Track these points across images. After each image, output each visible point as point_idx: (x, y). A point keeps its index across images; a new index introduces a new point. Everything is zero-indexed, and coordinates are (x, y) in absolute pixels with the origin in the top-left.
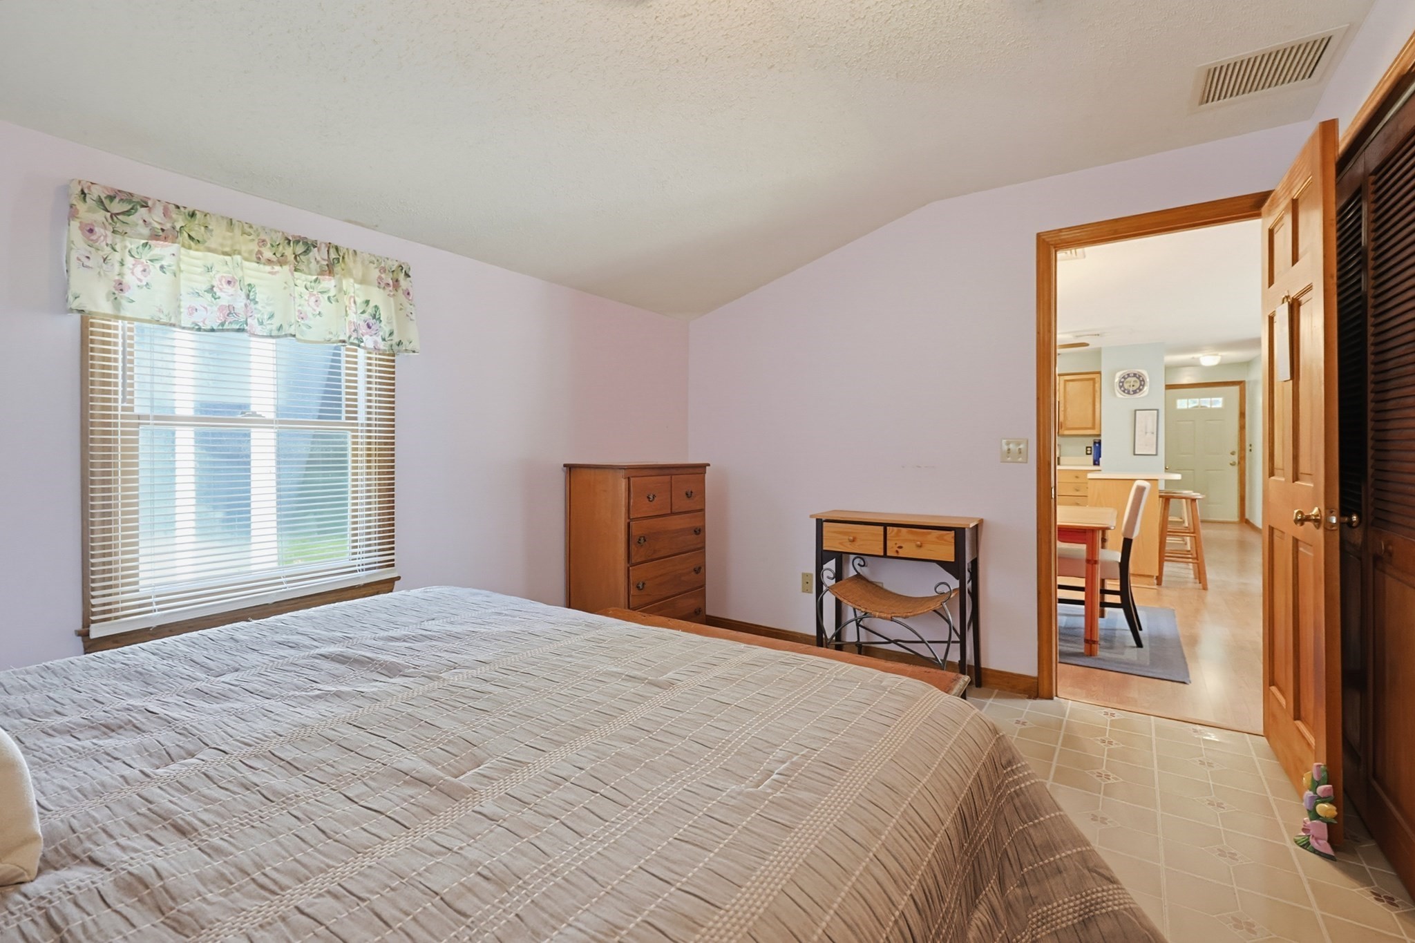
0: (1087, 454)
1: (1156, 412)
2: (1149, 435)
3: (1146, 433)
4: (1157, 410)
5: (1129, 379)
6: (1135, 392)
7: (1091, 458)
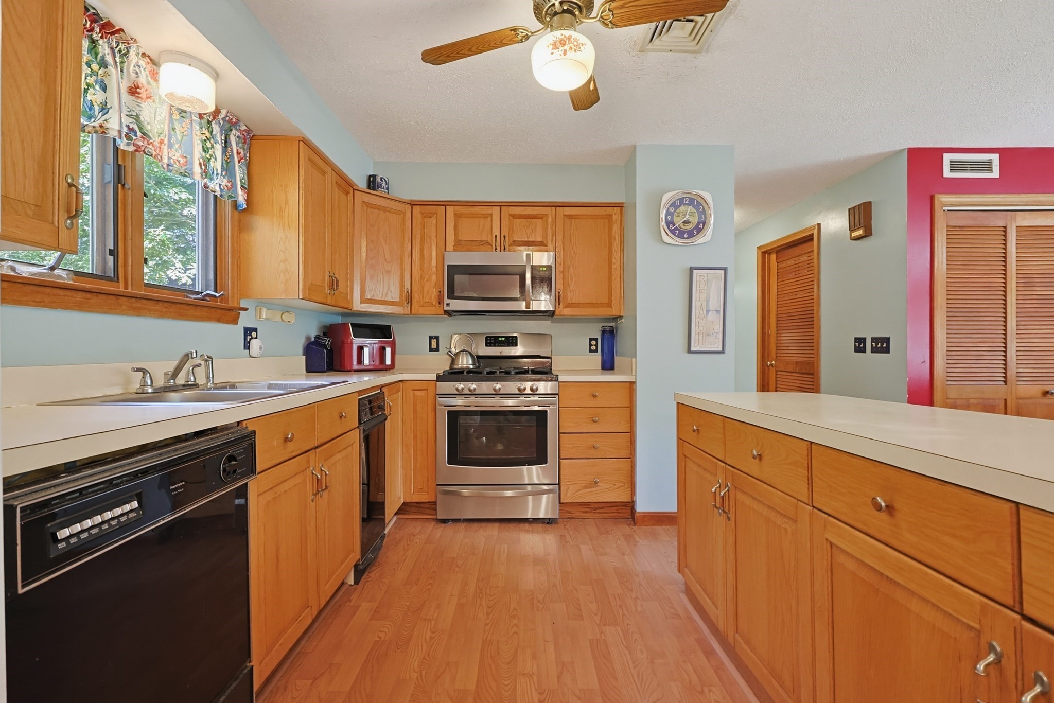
0: (591, 351)
1: (722, 272)
2: (712, 316)
3: (708, 311)
4: (725, 269)
5: (682, 208)
6: (691, 235)
7: (597, 358)
